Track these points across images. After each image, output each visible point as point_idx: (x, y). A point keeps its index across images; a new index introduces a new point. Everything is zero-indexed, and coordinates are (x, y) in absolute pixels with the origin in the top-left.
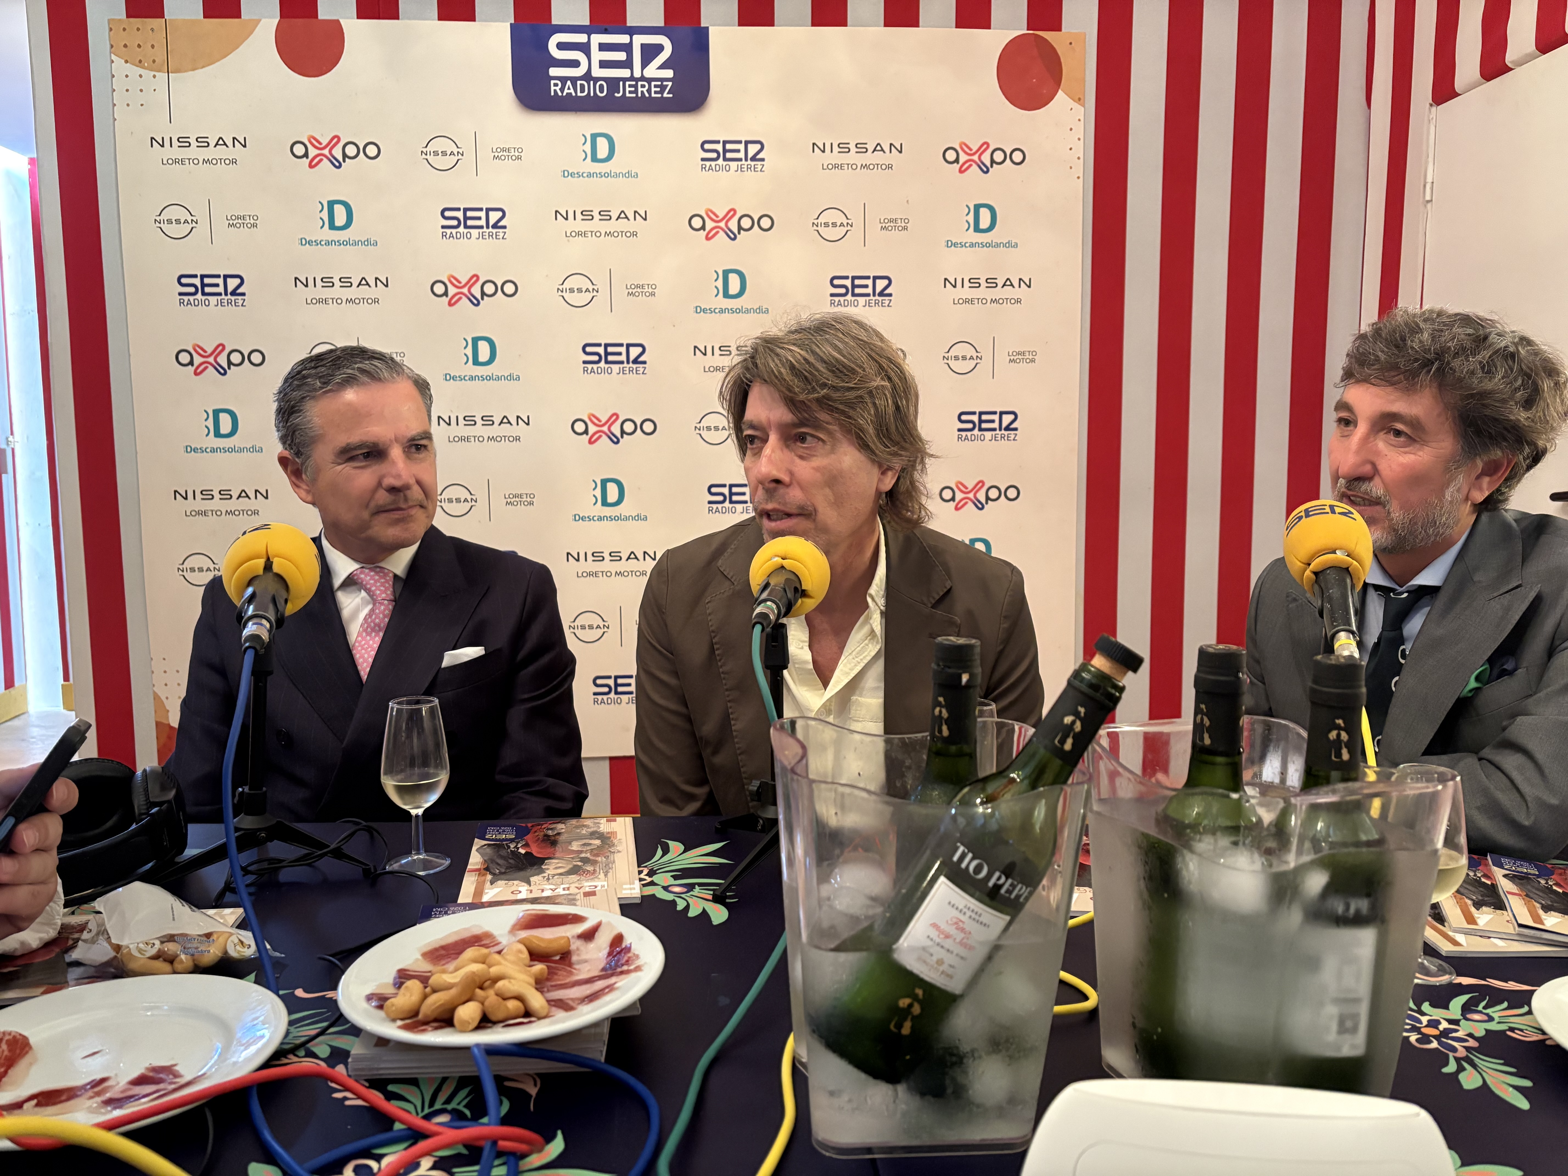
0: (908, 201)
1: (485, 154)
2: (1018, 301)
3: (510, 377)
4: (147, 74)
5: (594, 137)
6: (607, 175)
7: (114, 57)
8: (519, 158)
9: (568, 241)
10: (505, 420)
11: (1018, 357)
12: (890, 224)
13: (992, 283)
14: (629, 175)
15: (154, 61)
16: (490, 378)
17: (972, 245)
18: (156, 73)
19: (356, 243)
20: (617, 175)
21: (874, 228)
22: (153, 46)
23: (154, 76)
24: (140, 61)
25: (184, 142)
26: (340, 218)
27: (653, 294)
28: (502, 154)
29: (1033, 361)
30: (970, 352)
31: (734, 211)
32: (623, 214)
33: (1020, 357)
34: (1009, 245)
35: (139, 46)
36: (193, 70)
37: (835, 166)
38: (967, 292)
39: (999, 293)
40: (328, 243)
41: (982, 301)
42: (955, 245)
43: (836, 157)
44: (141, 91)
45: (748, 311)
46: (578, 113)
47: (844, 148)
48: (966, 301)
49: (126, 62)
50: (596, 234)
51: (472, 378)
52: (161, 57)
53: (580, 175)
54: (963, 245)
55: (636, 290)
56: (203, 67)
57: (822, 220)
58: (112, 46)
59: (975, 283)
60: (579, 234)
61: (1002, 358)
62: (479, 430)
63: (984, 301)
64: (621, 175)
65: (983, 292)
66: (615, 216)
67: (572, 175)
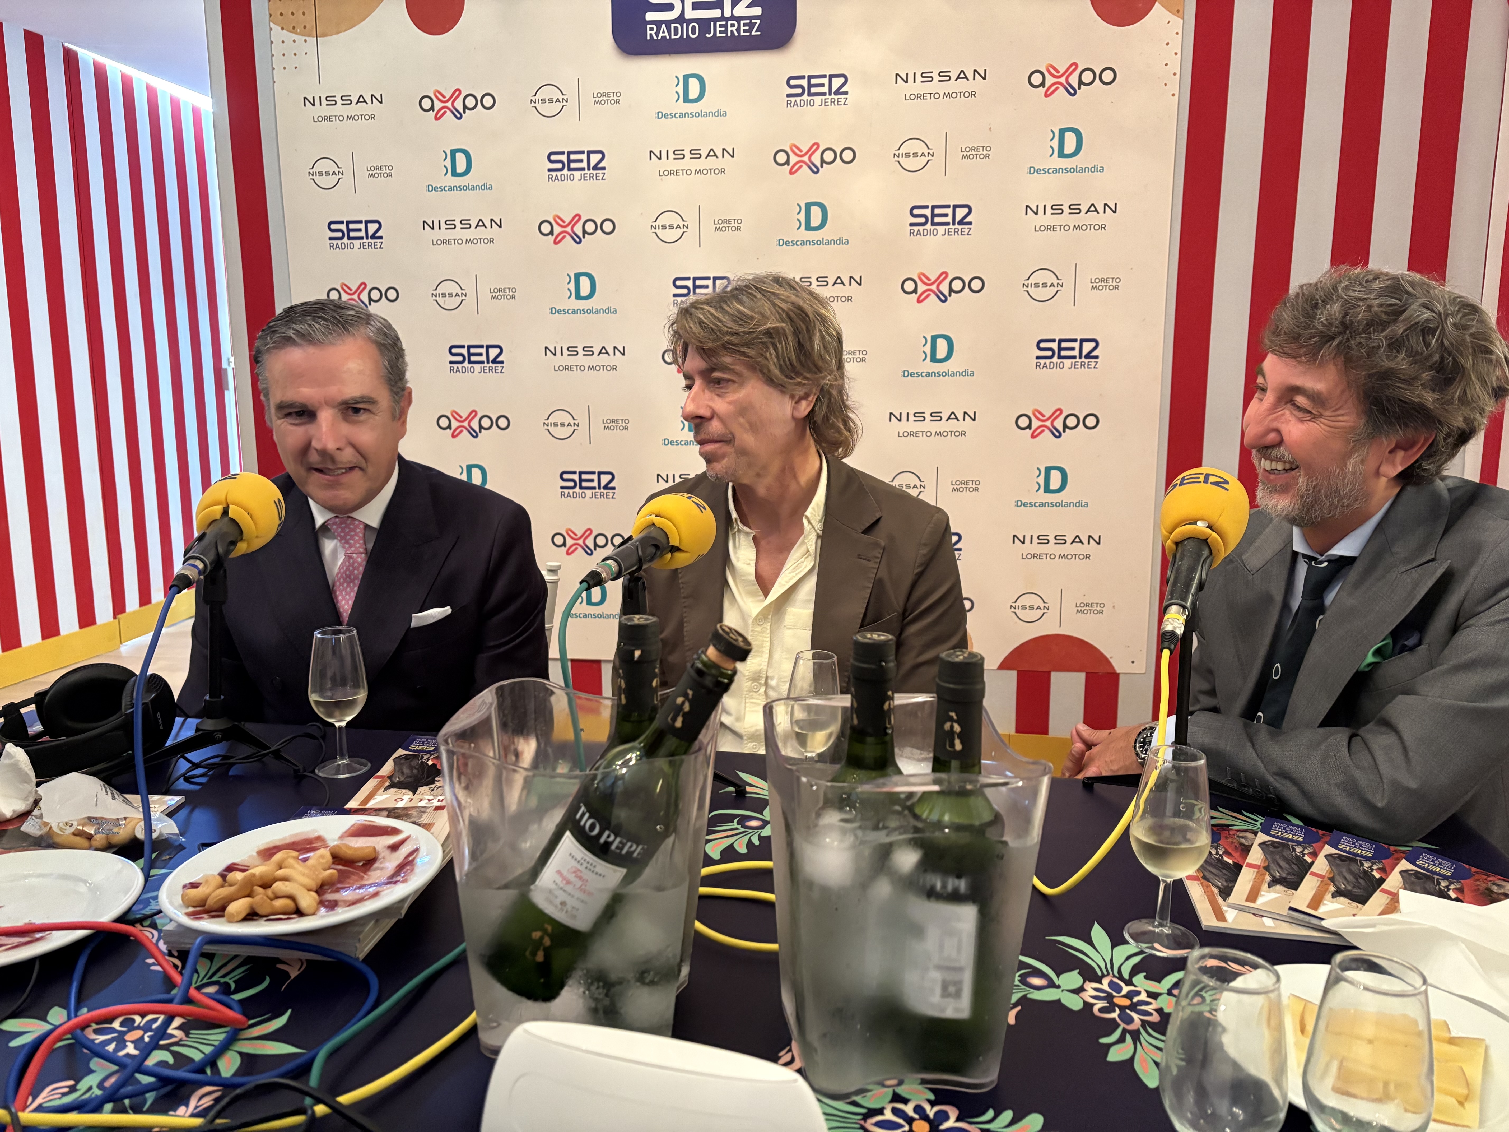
0: (990, 129)
1: (587, 100)
2: (1103, 227)
3: (608, 311)
4: (300, 39)
5: (686, 78)
6: (698, 115)
7: (272, 25)
8: (617, 102)
9: (662, 180)
10: (603, 351)
11: (1101, 284)
12: (971, 153)
13: (1075, 208)
14: (718, 113)
15: (305, 27)
16: (590, 311)
17: (1056, 171)
18: (307, 38)
19: (474, 188)
20: (707, 115)
21: (955, 156)
22: (304, 14)
23: (305, 41)
24: (294, 28)
25: (331, 101)
26: (461, 165)
27: (738, 229)
28: (603, 98)
29: (1116, 288)
30: (1050, 279)
31: (817, 145)
33: (1103, 284)
34: (1095, 169)
35: (293, 14)
36: (337, 33)
37: (918, 97)
38: (1049, 219)
39: (1082, 219)
40: (451, 189)
41: (1064, 227)
42: (1038, 171)
43: (919, 87)
44: (295, 54)
45: (829, 243)
46: (672, 55)
47: (927, 77)
48: (1048, 228)
49: (282, 29)
50: (687, 172)
51: (574, 312)
52: (310, 24)
53: (673, 116)
54: (1046, 171)
55: (723, 225)
56: (345, 30)
57: (903, 150)
58: (271, 15)
59: (1057, 209)
60: (671, 173)
61: (1083, 285)
62: (581, 359)
63: (1067, 228)
64: (711, 114)
65: (1066, 218)
66: (704, 154)
67: (665, 116)
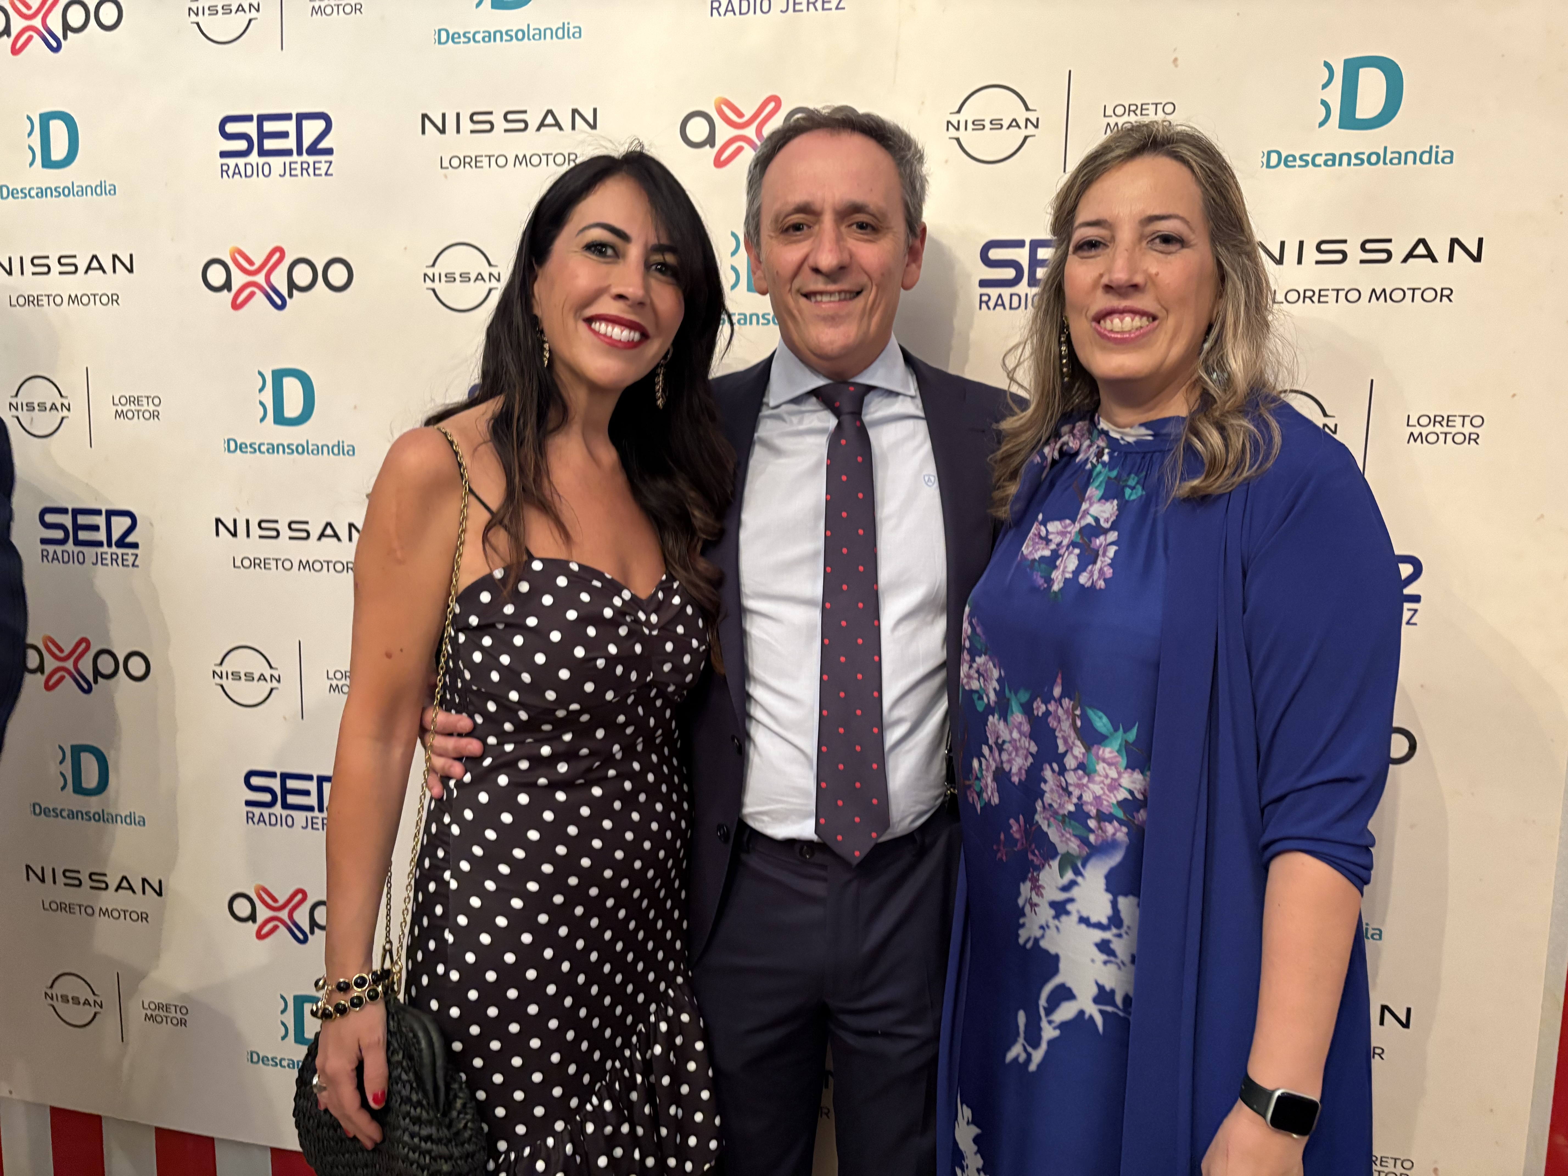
0: (1176, 60)
1: (298, 6)
2: (1445, 294)
6: (522, 35)
8: (357, 8)
9: (446, 176)
10: (328, 531)
13: (1376, 251)
14: (564, 32)
17: (1333, 160)
19: (82, 192)
20: (540, 35)
26: (60, 144)
28: (329, 2)
31: (776, 101)
32: (550, 117)
33: (1438, 429)
34: (1431, 156)
38: (1310, 274)
39: (1395, 274)
40: (43, 193)
41: (1347, 294)
42: (1287, 161)
48: (1307, 295)
50: (498, 160)
51: (273, 449)
53: (470, 38)
54: (1308, 161)
57: (969, 113)
59: (1332, 252)
60: (465, 162)
61: (1391, 430)
62: (285, 547)
63: (1353, 296)
64: (548, 32)
65: (1353, 273)
66: (534, 121)
67: (453, 38)
